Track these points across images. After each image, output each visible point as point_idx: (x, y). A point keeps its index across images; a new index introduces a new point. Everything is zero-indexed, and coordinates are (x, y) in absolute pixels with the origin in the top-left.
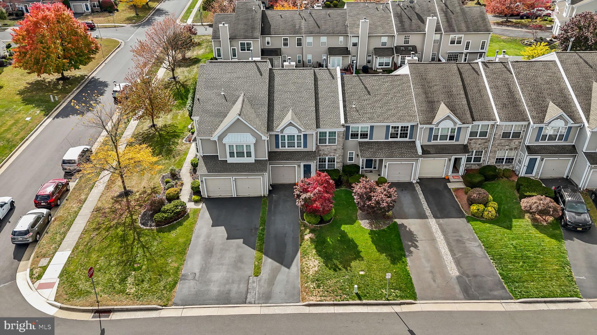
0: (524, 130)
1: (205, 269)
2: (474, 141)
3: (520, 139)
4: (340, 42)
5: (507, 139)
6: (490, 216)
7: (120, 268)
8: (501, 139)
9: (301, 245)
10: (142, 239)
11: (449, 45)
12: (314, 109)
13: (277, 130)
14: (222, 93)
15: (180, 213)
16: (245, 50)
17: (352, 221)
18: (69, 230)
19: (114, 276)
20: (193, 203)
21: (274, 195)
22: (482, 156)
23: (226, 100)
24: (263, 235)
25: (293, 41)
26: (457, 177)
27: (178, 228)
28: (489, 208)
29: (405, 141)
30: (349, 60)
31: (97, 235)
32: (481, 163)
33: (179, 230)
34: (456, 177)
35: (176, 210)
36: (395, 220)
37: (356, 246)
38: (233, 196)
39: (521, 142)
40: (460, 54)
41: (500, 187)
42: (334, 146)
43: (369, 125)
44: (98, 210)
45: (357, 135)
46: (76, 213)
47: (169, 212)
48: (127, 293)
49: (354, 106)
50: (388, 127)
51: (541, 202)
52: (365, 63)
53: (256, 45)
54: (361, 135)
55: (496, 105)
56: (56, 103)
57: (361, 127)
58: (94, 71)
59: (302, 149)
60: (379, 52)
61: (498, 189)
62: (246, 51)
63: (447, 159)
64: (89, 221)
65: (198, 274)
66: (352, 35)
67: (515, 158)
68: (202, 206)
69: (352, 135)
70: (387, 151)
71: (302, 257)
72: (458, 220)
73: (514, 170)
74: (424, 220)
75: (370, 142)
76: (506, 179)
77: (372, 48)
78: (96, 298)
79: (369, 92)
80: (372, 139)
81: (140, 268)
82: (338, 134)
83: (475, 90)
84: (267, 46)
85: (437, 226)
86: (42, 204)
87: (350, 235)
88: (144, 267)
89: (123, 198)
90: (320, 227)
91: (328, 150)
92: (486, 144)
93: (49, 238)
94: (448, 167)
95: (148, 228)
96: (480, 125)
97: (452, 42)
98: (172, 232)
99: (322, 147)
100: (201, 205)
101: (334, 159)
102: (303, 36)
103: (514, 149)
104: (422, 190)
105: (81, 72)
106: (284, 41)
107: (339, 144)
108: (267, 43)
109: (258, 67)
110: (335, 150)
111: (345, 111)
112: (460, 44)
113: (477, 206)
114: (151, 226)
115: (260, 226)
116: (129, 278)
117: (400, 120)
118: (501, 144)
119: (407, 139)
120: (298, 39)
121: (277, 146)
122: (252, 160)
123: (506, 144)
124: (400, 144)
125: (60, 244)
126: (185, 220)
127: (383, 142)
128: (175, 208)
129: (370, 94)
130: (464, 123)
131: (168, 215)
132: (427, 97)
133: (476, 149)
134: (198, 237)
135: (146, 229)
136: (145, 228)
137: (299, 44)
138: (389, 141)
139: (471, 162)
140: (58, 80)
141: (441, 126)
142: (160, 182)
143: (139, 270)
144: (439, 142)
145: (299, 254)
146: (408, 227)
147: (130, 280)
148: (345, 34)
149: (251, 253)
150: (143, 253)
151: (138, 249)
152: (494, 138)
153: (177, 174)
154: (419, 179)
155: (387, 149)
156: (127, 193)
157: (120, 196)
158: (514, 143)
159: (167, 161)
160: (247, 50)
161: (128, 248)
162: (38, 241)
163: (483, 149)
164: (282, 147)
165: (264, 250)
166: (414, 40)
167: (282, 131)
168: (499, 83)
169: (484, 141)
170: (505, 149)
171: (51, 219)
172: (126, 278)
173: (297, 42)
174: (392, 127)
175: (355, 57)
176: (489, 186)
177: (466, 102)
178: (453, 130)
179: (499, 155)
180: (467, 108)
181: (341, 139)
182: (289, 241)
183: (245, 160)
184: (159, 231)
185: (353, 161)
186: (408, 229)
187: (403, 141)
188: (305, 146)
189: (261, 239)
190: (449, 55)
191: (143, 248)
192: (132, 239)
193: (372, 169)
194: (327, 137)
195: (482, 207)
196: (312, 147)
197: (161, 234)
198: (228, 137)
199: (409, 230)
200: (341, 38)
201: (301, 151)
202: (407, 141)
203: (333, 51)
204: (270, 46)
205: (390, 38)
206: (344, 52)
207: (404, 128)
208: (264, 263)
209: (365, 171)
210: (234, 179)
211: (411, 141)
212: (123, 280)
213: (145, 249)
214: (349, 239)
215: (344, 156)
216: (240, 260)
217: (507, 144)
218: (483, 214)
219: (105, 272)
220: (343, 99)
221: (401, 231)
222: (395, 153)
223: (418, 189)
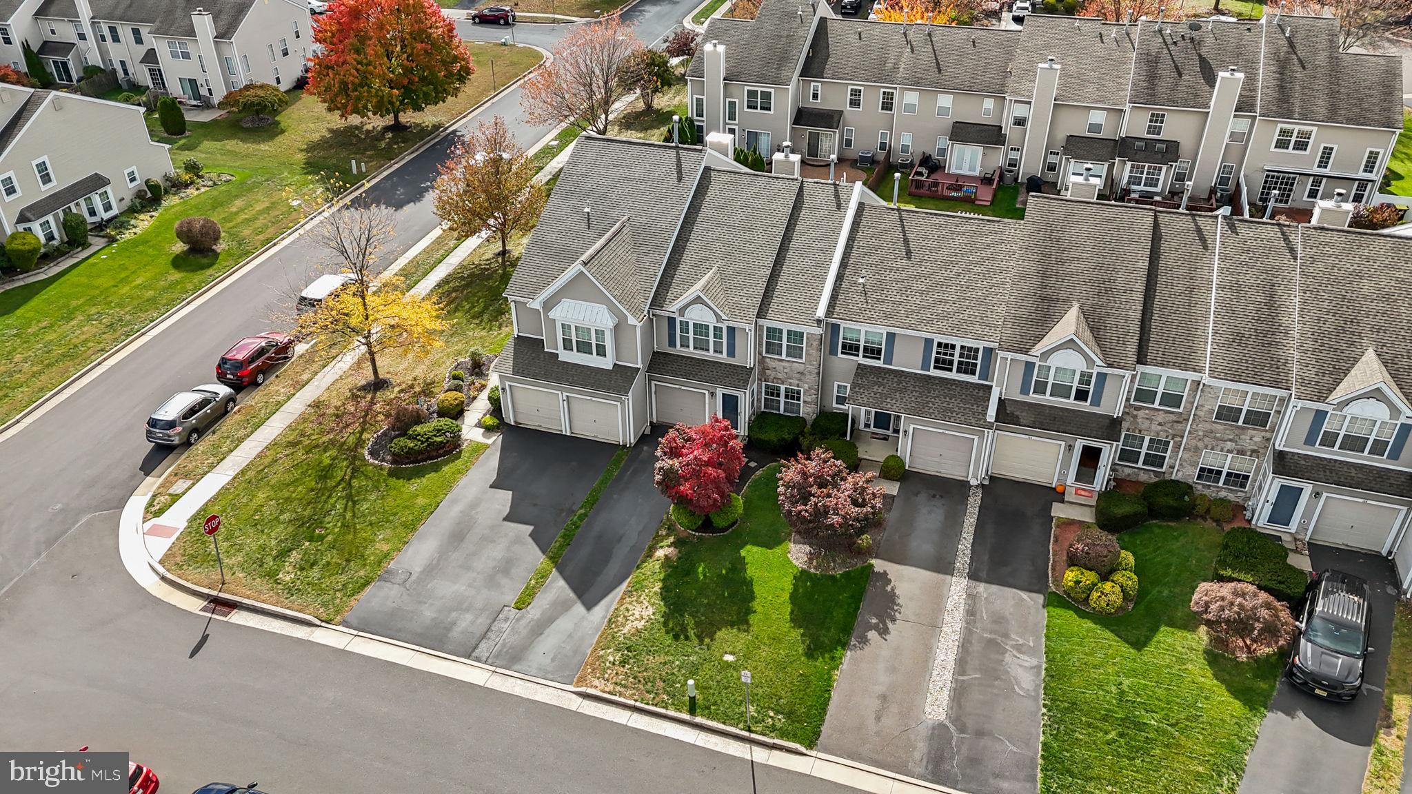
0: (1278, 409)
1: (431, 570)
2: (1146, 414)
3: (1266, 431)
4: (984, 110)
5: (1232, 425)
6: (1103, 604)
7: (290, 529)
8: (1214, 422)
9: (638, 567)
10: (355, 483)
11: (1272, 148)
12: (768, 272)
13: (673, 308)
14: (586, 210)
15: (444, 447)
16: (757, 108)
17: (771, 541)
18: (249, 436)
19: (274, 542)
20: (482, 430)
21: (645, 448)
22: (1168, 455)
23: (589, 226)
24: (577, 527)
25: (872, 98)
26: (1086, 494)
27: (427, 476)
28: (1108, 586)
29: (968, 383)
30: (999, 158)
31: (287, 455)
32: (1163, 470)
33: (430, 479)
34: (1083, 493)
35: (436, 439)
36: (873, 561)
37: (752, 597)
38: (564, 433)
39: (1268, 440)
40: (1302, 177)
41: (1182, 540)
42: (799, 364)
43: (884, 330)
44: (316, 405)
45: (857, 348)
46: (279, 405)
47: (419, 440)
48: (278, 579)
49: (861, 280)
50: (929, 342)
51: (1239, 600)
53: (785, 100)
54: (866, 349)
55: (1215, 333)
56: (361, 176)
57: (866, 331)
58: (464, 117)
59: (723, 357)
60: (1080, 147)
61: (1175, 546)
62: (759, 111)
63: (1063, 444)
64: (289, 426)
65: (414, 577)
66: (1014, 99)
67: (1251, 475)
68: (496, 440)
69: (844, 346)
70: (913, 399)
71: (628, 593)
72: (1024, 595)
73: (1246, 505)
74: (941, 576)
75: (884, 369)
76: (1214, 524)
77: (1061, 135)
78: (220, 577)
79: (909, 253)
80: (891, 364)
81: (321, 538)
82: (807, 338)
83: (1180, 287)
84: (812, 103)
85: (964, 597)
86: (228, 376)
87: (751, 571)
88: (330, 538)
89: (369, 392)
90: (698, 538)
91: (785, 370)
92: (1180, 427)
93: (212, 443)
94: (1066, 465)
95: (377, 462)
96: (1162, 377)
97: (1282, 144)
98: (413, 480)
99: (772, 360)
100: (494, 438)
101: (799, 392)
102: (896, 88)
103: (1249, 453)
104: (980, 507)
105: (428, 116)
106: (852, 95)
107: (809, 361)
108: (813, 97)
109: (679, 160)
110: (802, 373)
111: (836, 288)
112: (1305, 150)
113: (1079, 573)
114: (383, 460)
115: (581, 508)
116: (294, 552)
117: (958, 330)
118: (1213, 435)
119: (974, 379)
120: (884, 93)
121: (672, 343)
122: (607, 363)
123: (1226, 437)
124: (954, 387)
125: (222, 460)
126: (446, 463)
127: (916, 374)
128: (435, 433)
129: (909, 258)
130: (1110, 366)
131: (416, 445)
132: (1043, 286)
133: (1152, 434)
134: (454, 502)
135: (372, 464)
136: (371, 461)
137: (887, 106)
138: (929, 376)
139: (1137, 463)
140: (387, 129)
141: (1055, 361)
142: (447, 375)
143: (318, 542)
144: (1047, 399)
145: (624, 587)
146: (892, 584)
147: (295, 556)
148: (999, 95)
149: (534, 557)
150: (341, 511)
151: (338, 499)
152: (1194, 415)
153: (484, 364)
154: (992, 478)
155: (917, 394)
156: (379, 384)
157: (363, 388)
158: (1251, 439)
159: (483, 333)
160: (761, 109)
161: (323, 495)
162: (191, 444)
163: (1170, 437)
164: (682, 346)
165: (559, 561)
166: (1176, 127)
167: (682, 311)
168: (1249, 278)
169: (1172, 417)
170: (1225, 449)
171: (232, 409)
172: (290, 550)
173: (881, 100)
174: (940, 345)
175: (1016, 152)
176: (1157, 531)
177: (1139, 314)
178: (1085, 379)
179: (1210, 459)
180: (1135, 328)
181: (813, 352)
182: (621, 552)
183: (592, 361)
184: (392, 474)
185: (837, 403)
186: (889, 588)
187: (963, 382)
188: (731, 353)
189: (568, 538)
190: (1267, 176)
191: (347, 501)
192: (339, 478)
193: (890, 432)
194: (784, 342)
195: (1090, 577)
196: (747, 356)
197: (393, 482)
198: (561, 307)
199: (893, 589)
200: (989, 103)
201: (721, 363)
202: (972, 383)
203: (963, 132)
204: (819, 104)
205: (1113, 116)
206: (991, 135)
207: (969, 352)
208: (546, 586)
209: (873, 433)
210: (565, 398)
211: (982, 385)
212: (283, 554)
213: (350, 503)
214: (745, 578)
215: (823, 388)
216: (505, 567)
217: (1231, 437)
218: (1088, 597)
219: (263, 531)
220: (843, 259)
221: (871, 590)
222: (931, 405)
223: (974, 502)
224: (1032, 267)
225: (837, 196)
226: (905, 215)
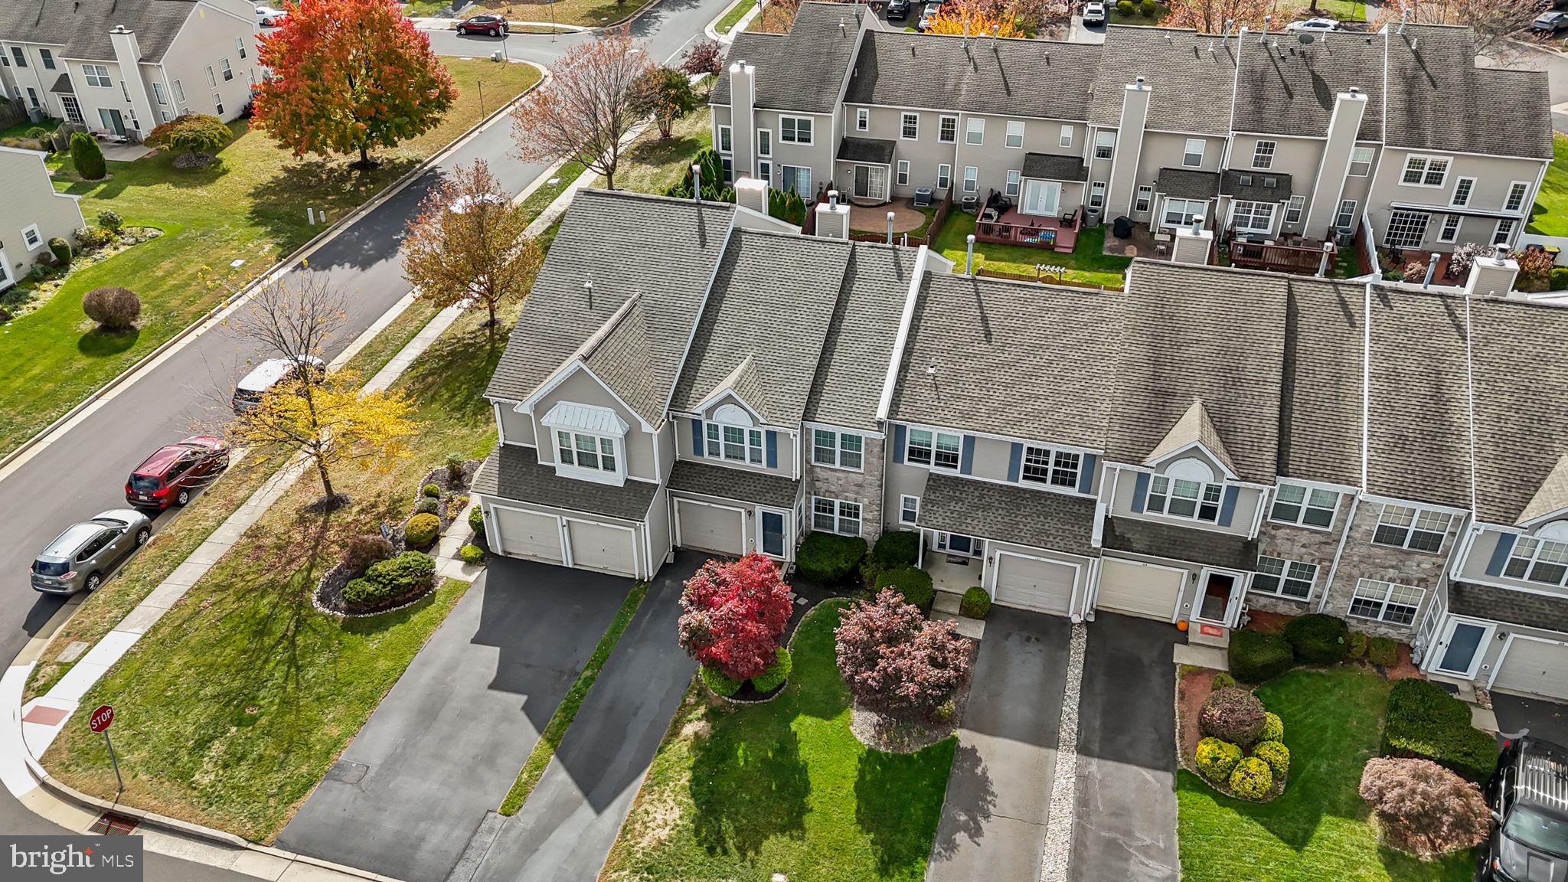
0: (1453, 530)
1: (394, 762)
2: (1288, 534)
3: (1438, 556)
4: (1062, 139)
5: (1394, 550)
6: (1248, 787)
7: (214, 709)
8: (1372, 546)
9: (660, 751)
10: (300, 640)
11: (1401, 182)
12: (815, 362)
13: (699, 408)
14: (587, 285)
15: (413, 589)
16: (794, 140)
17: (830, 710)
18: (165, 578)
19: (190, 729)
20: (462, 563)
21: (668, 582)
22: (1313, 582)
23: (591, 306)
24: (582, 696)
25: (929, 126)
26: (1214, 632)
27: (391, 629)
28: (1253, 763)
29: (1065, 496)
30: (1080, 196)
31: (215, 604)
32: (1308, 600)
33: (394, 633)
34: (1211, 631)
35: (401, 580)
36: (958, 733)
37: (806, 789)
38: (565, 565)
39: (1440, 567)
40: (1436, 215)
41: (1339, 692)
42: (857, 474)
43: (961, 434)
44: (254, 533)
45: (928, 454)
46: (207, 533)
47: (380, 583)
48: (193, 782)
49: (931, 371)
50: (1016, 448)
51: (1422, 786)
52: (1126, 210)
53: (827, 130)
54: (938, 455)
55: (1372, 436)
56: (320, 228)
57: (938, 434)
58: (446, 150)
59: (762, 467)
60: (1174, 182)
61: (1329, 701)
62: (796, 142)
63: (1186, 572)
64: (218, 563)
65: (371, 773)
66: (1097, 126)
67: (1418, 608)
68: (478, 576)
69: (912, 452)
70: (999, 519)
71: (648, 789)
72: (1148, 774)
73: (1412, 645)
74: (1044, 751)
75: (962, 479)
76: (1374, 670)
77: (1153, 168)
78: (117, 781)
79: (988, 334)
80: (970, 474)
81: (253, 720)
82: (866, 444)
83: (1323, 376)
84: (859, 133)
85: (1073, 780)
86: (141, 497)
87: (805, 753)
88: (264, 720)
89: (321, 514)
90: (737, 706)
91: (840, 482)
92: (1328, 549)
93: (117, 589)
94: (1189, 596)
95: (327, 611)
96: (1308, 490)
97: (1412, 177)
98: (373, 635)
99: (821, 469)
100: (477, 574)
101: (857, 508)
102: (958, 114)
103: (1416, 582)
104: (1086, 652)
105: (404, 151)
106: (905, 122)
107: (868, 471)
108: (860, 125)
109: (701, 221)
110: (860, 486)
111: (900, 381)
112: (1439, 183)
113: (1215, 746)
114: (336, 608)
115: (586, 669)
116: (216, 742)
117: (1054, 431)
118: (1371, 560)
119: (1073, 492)
120: (944, 120)
121: (698, 450)
122: (616, 479)
123: (1388, 563)
124: (1049, 502)
125: (128, 612)
126: (415, 610)
127: (1001, 486)
128: (400, 572)
129: (989, 342)
130: (1244, 479)
131: (377, 589)
132: (1156, 377)
133: (1294, 557)
134: (424, 664)
135: (322, 614)
136: (321, 609)
137: (948, 135)
138: (1018, 488)
139: (1275, 591)
140: (353, 166)
141: (1174, 473)
142: (419, 488)
143: (248, 726)
144: (1165, 517)
145: (642, 779)
146: (983, 765)
147: (217, 748)
148: (1079, 118)
149: (529, 740)
150: (280, 681)
151: (276, 665)
152: (1348, 537)
153: (465, 474)
154: (1098, 613)
155: (1003, 512)
156: (333, 503)
157: (316, 508)
158: (1418, 565)
159: (465, 431)
160: (799, 140)
161: (258, 658)
162: (91, 591)
163: (1317, 561)
164: (710, 453)
165: (559, 745)
166: (1288, 158)
167: (710, 412)
168: (1409, 365)
169: (1323, 539)
170: (1386, 578)
171: (146, 540)
172: (212, 739)
173: (940, 128)
174: (1030, 450)
175: (1100, 188)
176: (1305, 680)
177: (1275, 411)
178: (1212, 492)
179: (1365, 589)
180: (1271, 429)
181: (874, 460)
182: (638, 730)
183: (598, 476)
184: (347, 627)
185: (904, 519)
186: (979, 771)
187: (1060, 495)
188: (772, 462)
189: (570, 710)
190: (1395, 215)
191: (289, 667)
192: (279, 635)
193: (970, 555)
194: (838, 449)
195: (1231, 752)
196: (791, 466)
197: (347, 638)
198: (557, 411)
199: (984, 772)
200: (1067, 131)
201: (760, 475)
202: (1071, 497)
203: (1036, 165)
204: (867, 134)
205: (1213, 145)
206: (1071, 169)
207: (1066, 461)
208: (542, 782)
209: (949, 555)
210: (564, 524)
211: (1083, 499)
212: (202, 744)
213: (293, 670)
214: (798, 763)
215: (886, 503)
216: (489, 756)
217: (1394, 563)
218: (1229, 776)
219: (177, 713)
220: (907, 343)
221: (956, 773)
222: (1021, 527)
223: (1078, 645)
224: (1141, 353)
225: (897, 263)
226: (981, 287)
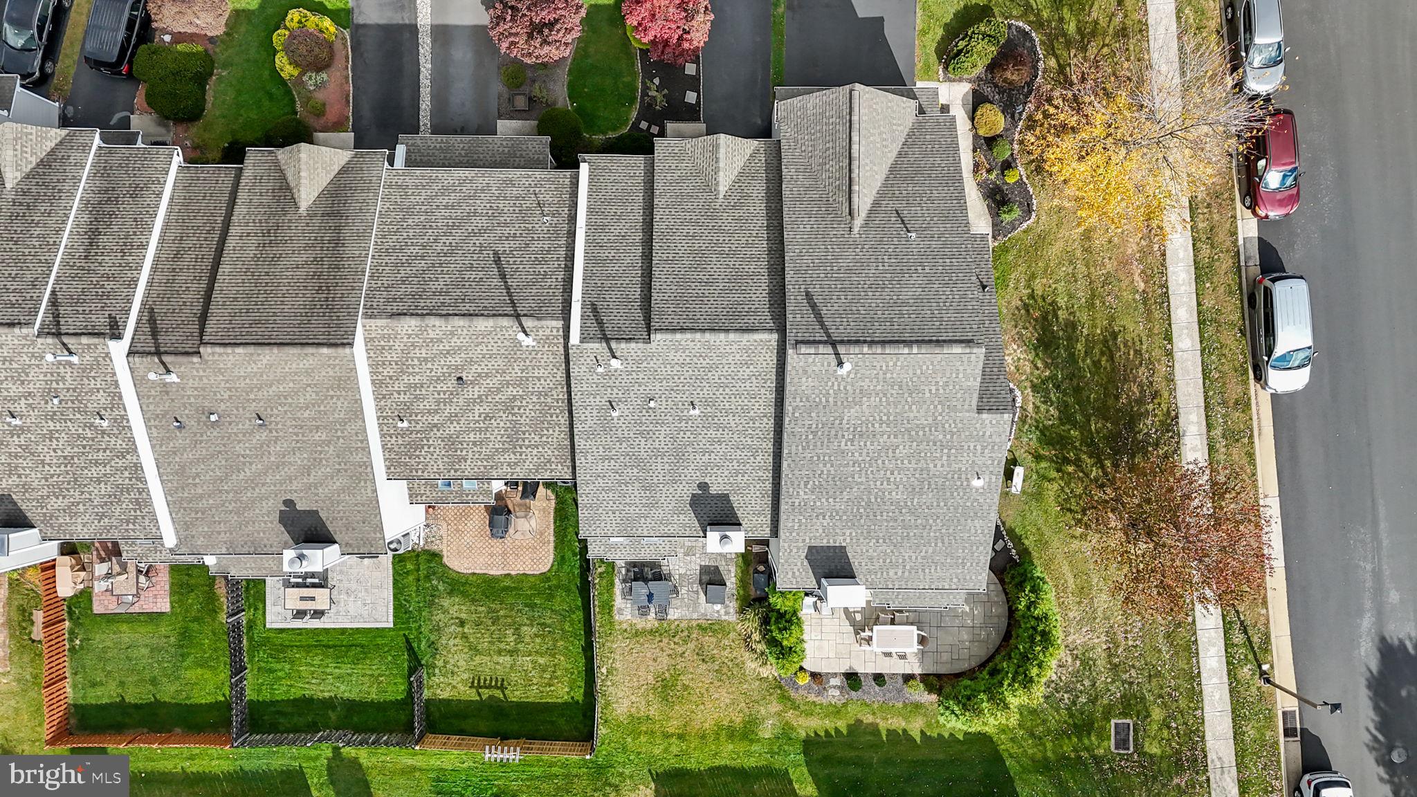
14: (914, 236)
18: (1178, 37)
31: (1113, 15)
49: (547, 218)
64: (1147, 65)
79: (497, 261)
93: (1208, 15)
109: (822, 324)
111: (574, 205)
114: (1009, 25)
129: (496, 253)
132: (338, 229)
136: (1021, 24)
142: (1031, 189)
177: (237, 210)
180: (242, 196)
220: (574, 241)
224: (351, 249)
225: (600, 323)
226: (509, 310)
